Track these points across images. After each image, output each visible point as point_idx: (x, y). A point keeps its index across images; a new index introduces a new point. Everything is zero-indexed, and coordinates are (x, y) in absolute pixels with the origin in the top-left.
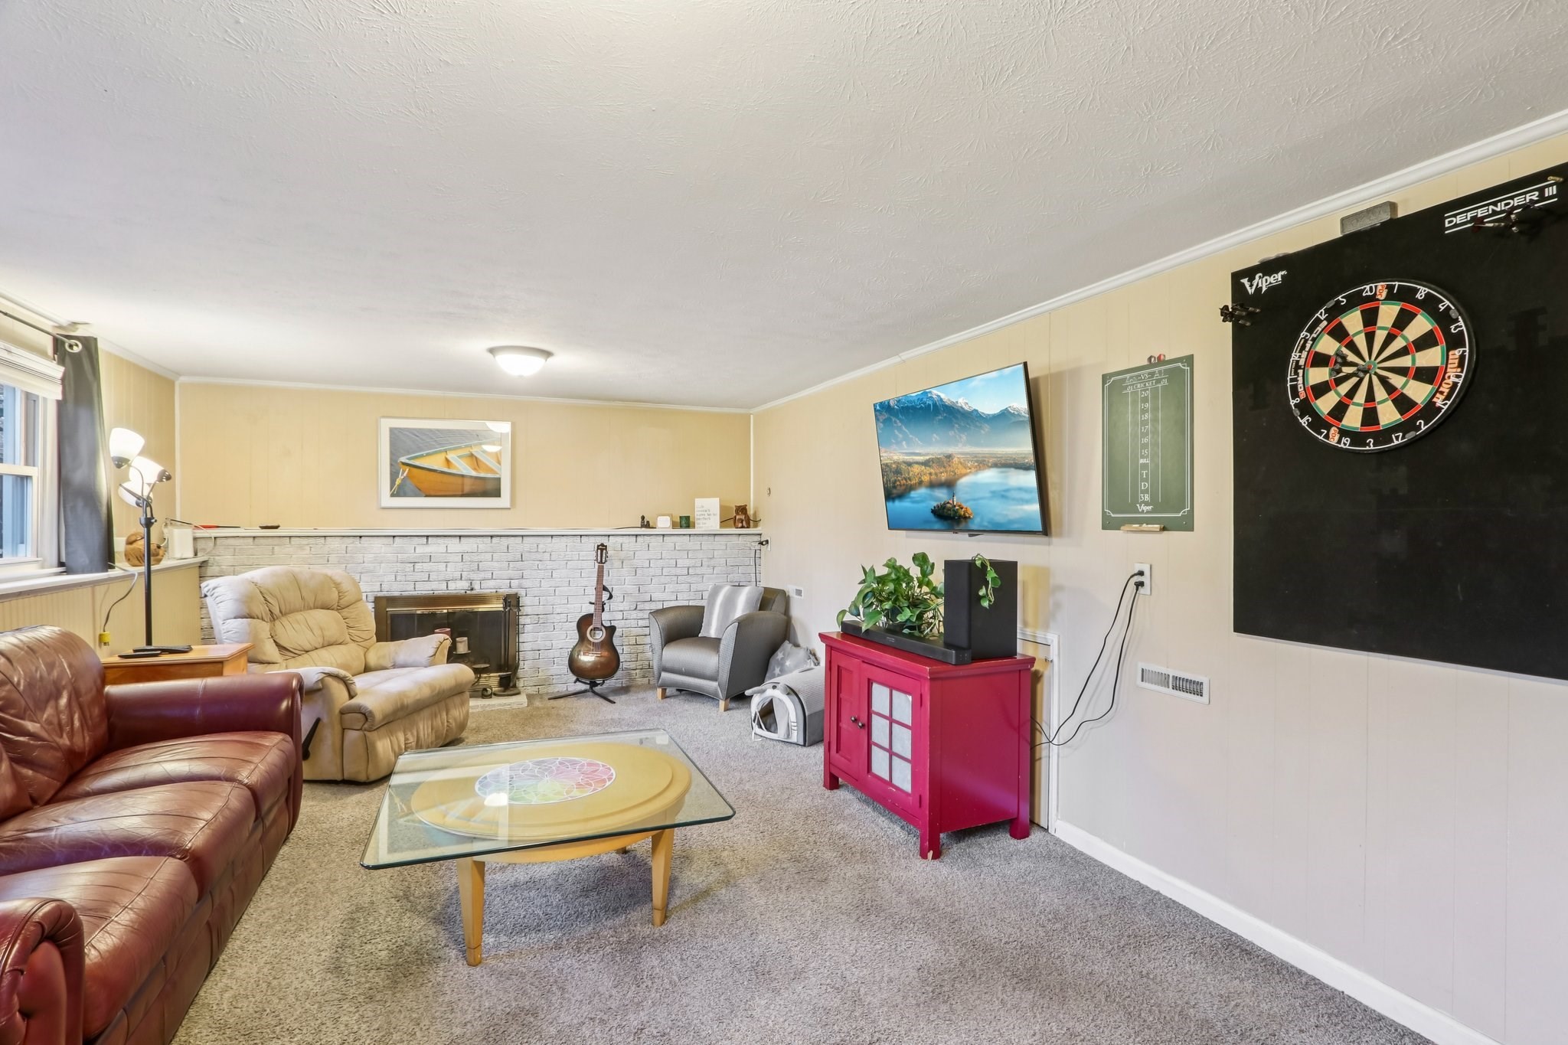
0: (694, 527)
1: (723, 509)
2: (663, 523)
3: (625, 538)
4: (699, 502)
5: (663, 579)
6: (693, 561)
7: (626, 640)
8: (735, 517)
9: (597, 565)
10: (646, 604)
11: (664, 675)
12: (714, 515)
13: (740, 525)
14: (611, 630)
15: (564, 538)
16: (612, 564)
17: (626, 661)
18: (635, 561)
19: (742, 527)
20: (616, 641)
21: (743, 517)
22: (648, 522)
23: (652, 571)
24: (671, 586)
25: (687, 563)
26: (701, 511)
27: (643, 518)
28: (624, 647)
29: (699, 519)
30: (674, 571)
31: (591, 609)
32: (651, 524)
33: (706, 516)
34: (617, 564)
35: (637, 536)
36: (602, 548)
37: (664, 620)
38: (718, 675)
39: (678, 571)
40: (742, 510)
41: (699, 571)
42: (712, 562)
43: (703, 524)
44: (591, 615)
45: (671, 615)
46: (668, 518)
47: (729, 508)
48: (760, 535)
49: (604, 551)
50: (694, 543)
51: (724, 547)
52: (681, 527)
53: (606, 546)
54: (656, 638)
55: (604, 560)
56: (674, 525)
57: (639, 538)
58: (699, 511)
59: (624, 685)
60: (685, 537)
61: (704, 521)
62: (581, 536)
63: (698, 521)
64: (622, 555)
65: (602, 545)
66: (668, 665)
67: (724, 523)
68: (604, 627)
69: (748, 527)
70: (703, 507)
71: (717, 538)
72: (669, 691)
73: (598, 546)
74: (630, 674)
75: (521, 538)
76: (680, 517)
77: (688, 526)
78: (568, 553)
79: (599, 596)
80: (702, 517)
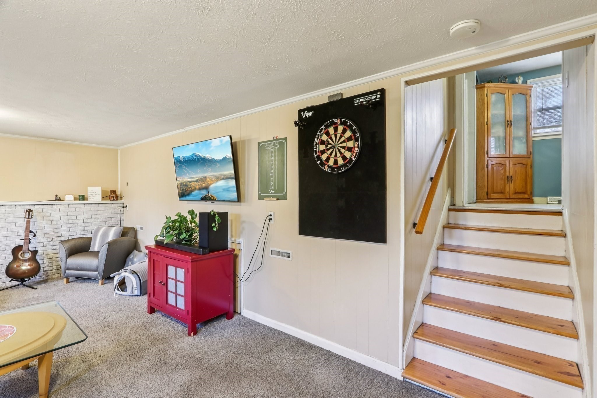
0: (87, 200)
1: (103, 192)
2: (69, 198)
3: (45, 206)
4: (89, 188)
5: (68, 225)
6: (87, 216)
7: (46, 256)
8: (110, 195)
9: (26, 220)
10: (58, 238)
11: (68, 271)
12: (98, 194)
13: (112, 199)
14: (35, 252)
15: (4, 207)
16: (37, 219)
17: (46, 267)
18: (51, 217)
19: (114, 200)
20: (38, 258)
21: (114, 195)
22: (60, 198)
23: (62, 222)
24: (74, 228)
25: (83, 217)
26: (91, 193)
27: (57, 196)
28: (45, 260)
29: (90, 196)
30: (75, 221)
31: (22, 243)
32: (61, 199)
33: (94, 195)
34: (40, 219)
35: (52, 205)
36: (29, 211)
37: (67, 245)
38: (98, 269)
39: (78, 221)
40: (114, 192)
41: (90, 221)
42: (98, 216)
43: (92, 198)
44: (22, 246)
45: (72, 243)
46: (72, 196)
47: (106, 192)
48: (123, 203)
49: (31, 213)
50: (87, 208)
51: (104, 209)
52: (80, 200)
53: (32, 210)
54: (63, 253)
55: (30, 217)
56: (75, 199)
57: (53, 206)
58: (90, 193)
59: (44, 279)
60: (81, 205)
61: (93, 197)
62: (15, 205)
63: (90, 197)
64: (43, 214)
65: (30, 210)
66: (70, 267)
67: (103, 198)
68: (31, 251)
69: (116, 200)
70: (92, 191)
71: (100, 205)
72: (71, 279)
73: (27, 210)
74: (48, 273)
76: (79, 196)
77: (84, 200)
78: (5, 214)
79: (27, 235)
80: (91, 195)
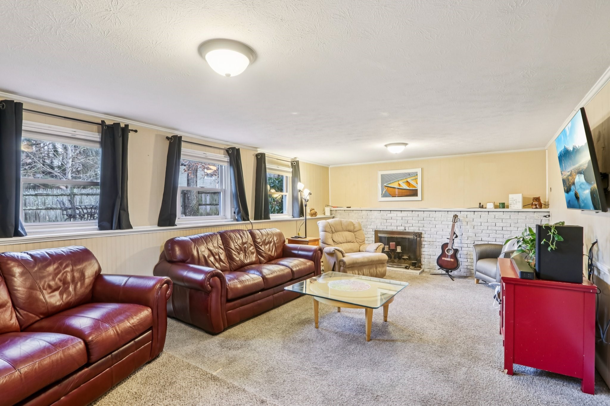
0: (508, 207)
1: (524, 199)
2: (490, 206)
3: (468, 212)
4: (511, 196)
5: (488, 231)
6: (506, 224)
7: (469, 256)
8: (533, 203)
9: (452, 223)
10: (479, 241)
11: (477, 273)
12: (519, 202)
13: (534, 207)
14: (456, 251)
15: (441, 212)
16: (462, 223)
18: (473, 222)
19: (536, 208)
20: (458, 256)
21: (537, 203)
22: (482, 206)
23: (482, 228)
24: (493, 235)
25: (502, 225)
26: (512, 200)
27: (480, 204)
28: (468, 259)
29: (511, 204)
30: (494, 228)
31: (447, 241)
32: (484, 207)
33: (515, 203)
34: (465, 223)
35: (474, 211)
36: (456, 216)
37: (479, 249)
38: (496, 277)
39: (497, 228)
40: (537, 199)
41: (508, 229)
42: (517, 225)
43: (513, 206)
44: (448, 244)
45: (483, 248)
46: (492, 204)
47: (529, 198)
48: (549, 212)
49: (456, 218)
50: (506, 216)
51: (525, 218)
52: (500, 208)
53: (458, 216)
54: (475, 257)
55: (455, 221)
56: (496, 207)
57: (476, 213)
58: (511, 200)
60: (500, 213)
61: (514, 205)
62: (448, 211)
63: (511, 205)
64: (467, 220)
65: (456, 215)
66: (478, 269)
67: (524, 206)
68: (453, 249)
69: (540, 208)
70: (513, 198)
71: (520, 213)
72: (480, 281)
73: (454, 215)
74: (471, 271)
75: (423, 212)
76: (500, 203)
77: (504, 207)
78: (442, 218)
79: (451, 236)
80: (512, 203)
